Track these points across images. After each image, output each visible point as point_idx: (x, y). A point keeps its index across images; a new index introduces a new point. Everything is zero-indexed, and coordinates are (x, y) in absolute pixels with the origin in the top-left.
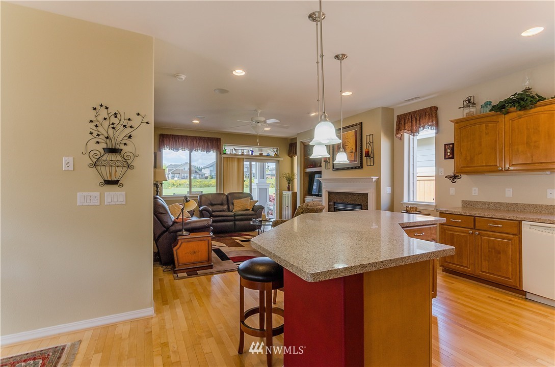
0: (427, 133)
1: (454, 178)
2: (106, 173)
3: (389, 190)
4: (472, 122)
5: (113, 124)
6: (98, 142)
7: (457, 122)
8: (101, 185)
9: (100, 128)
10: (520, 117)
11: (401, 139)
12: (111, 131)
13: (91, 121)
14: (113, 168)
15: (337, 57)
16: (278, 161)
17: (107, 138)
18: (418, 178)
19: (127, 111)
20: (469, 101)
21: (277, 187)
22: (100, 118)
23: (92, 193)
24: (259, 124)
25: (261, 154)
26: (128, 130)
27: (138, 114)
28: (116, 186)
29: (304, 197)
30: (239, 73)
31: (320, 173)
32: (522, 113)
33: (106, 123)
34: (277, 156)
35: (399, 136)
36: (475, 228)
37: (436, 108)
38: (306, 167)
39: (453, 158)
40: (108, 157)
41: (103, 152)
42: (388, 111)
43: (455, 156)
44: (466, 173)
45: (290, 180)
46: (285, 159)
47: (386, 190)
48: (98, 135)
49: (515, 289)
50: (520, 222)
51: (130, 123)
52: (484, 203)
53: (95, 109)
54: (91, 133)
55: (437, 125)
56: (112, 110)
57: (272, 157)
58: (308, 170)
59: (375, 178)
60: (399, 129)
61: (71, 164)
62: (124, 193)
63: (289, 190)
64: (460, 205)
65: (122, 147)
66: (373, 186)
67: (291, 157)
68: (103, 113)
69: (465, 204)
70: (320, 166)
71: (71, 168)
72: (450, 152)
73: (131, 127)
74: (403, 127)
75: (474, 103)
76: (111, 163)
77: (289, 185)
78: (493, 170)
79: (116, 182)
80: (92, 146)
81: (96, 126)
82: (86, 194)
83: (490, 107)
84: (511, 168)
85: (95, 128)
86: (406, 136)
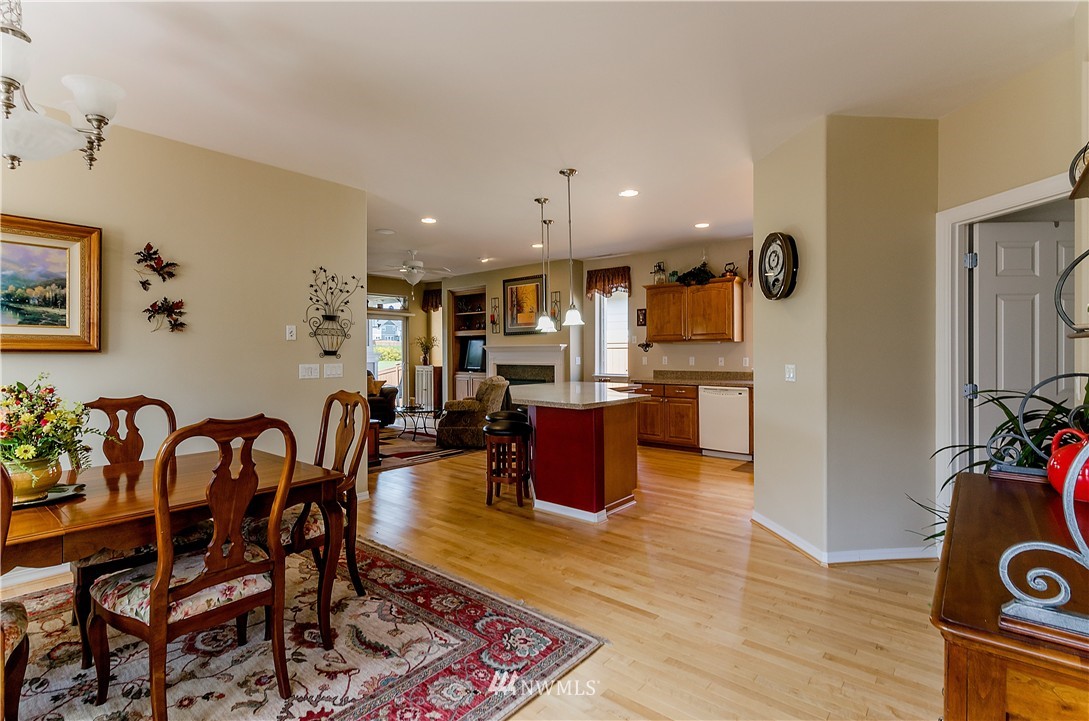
0: (620, 295)
1: (646, 346)
2: (328, 343)
3: (578, 362)
4: (661, 290)
5: (331, 288)
6: (318, 309)
7: (649, 288)
8: (321, 356)
9: (319, 293)
10: (698, 290)
11: (592, 299)
12: (329, 296)
13: (312, 286)
14: (335, 338)
15: (537, 200)
16: (407, 318)
17: (327, 304)
18: (609, 346)
19: (343, 274)
20: (660, 266)
21: (405, 359)
22: (319, 282)
23: (311, 366)
24: (415, 271)
25: (380, 307)
26: (345, 295)
27: (354, 278)
28: (334, 357)
29: (454, 374)
30: (429, 221)
31: (483, 338)
32: (699, 286)
33: (325, 287)
34: (405, 309)
35: (589, 295)
36: (664, 396)
37: (629, 268)
38: (458, 329)
39: (645, 325)
40: (328, 325)
41: (321, 319)
42: (578, 264)
43: (647, 322)
44: (657, 341)
45: (427, 349)
46: (417, 315)
47: (575, 362)
48: (318, 301)
49: (695, 449)
50: (697, 386)
51: (347, 288)
52: (673, 372)
53: (314, 272)
54: (311, 299)
55: (630, 289)
56: (330, 274)
57: (397, 311)
58: (461, 334)
59: (563, 346)
60: (589, 288)
61: (294, 332)
62: (341, 365)
63: (425, 363)
64: (652, 375)
65: (339, 314)
66: (562, 356)
67: (426, 312)
68: (322, 277)
69: (657, 373)
70: (484, 328)
71: (294, 338)
72: (641, 318)
73: (348, 292)
74: (594, 285)
75: (663, 270)
76: (333, 332)
77: (425, 357)
78: (679, 339)
79: (333, 353)
80: (313, 313)
81: (316, 291)
82: (307, 366)
83: (675, 278)
84: (693, 338)
85: (314, 293)
86: (597, 295)
